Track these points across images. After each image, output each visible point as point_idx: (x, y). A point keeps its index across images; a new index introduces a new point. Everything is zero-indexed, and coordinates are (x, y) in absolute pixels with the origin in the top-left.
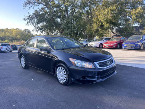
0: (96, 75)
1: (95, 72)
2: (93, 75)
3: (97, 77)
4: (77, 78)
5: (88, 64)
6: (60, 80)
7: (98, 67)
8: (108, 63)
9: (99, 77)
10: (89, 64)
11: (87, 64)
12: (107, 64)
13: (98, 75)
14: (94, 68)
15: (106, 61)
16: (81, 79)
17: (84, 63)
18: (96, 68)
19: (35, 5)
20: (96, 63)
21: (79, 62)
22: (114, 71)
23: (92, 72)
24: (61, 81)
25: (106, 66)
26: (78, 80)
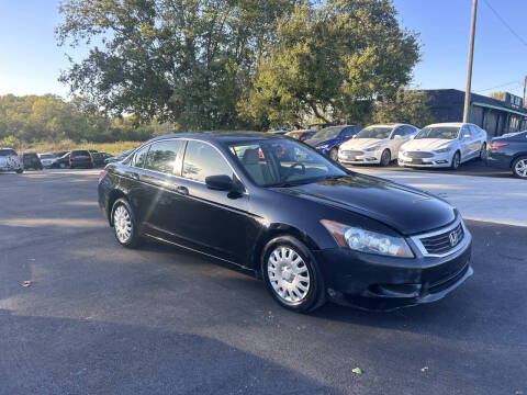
0: (417, 281)
1: (416, 269)
2: (407, 281)
3: (419, 286)
4: (352, 290)
5: (388, 241)
6: (281, 294)
7: (424, 252)
8: (453, 240)
9: (427, 286)
10: (392, 242)
11: (384, 242)
12: (449, 243)
13: (423, 283)
14: (412, 255)
15: (448, 233)
16: (366, 293)
17: (376, 237)
18: (419, 257)
19: (94, 32)
20: (416, 240)
21: (357, 235)
22: (467, 269)
23: (405, 270)
24: (288, 299)
25: (447, 250)
26: (356, 299)
